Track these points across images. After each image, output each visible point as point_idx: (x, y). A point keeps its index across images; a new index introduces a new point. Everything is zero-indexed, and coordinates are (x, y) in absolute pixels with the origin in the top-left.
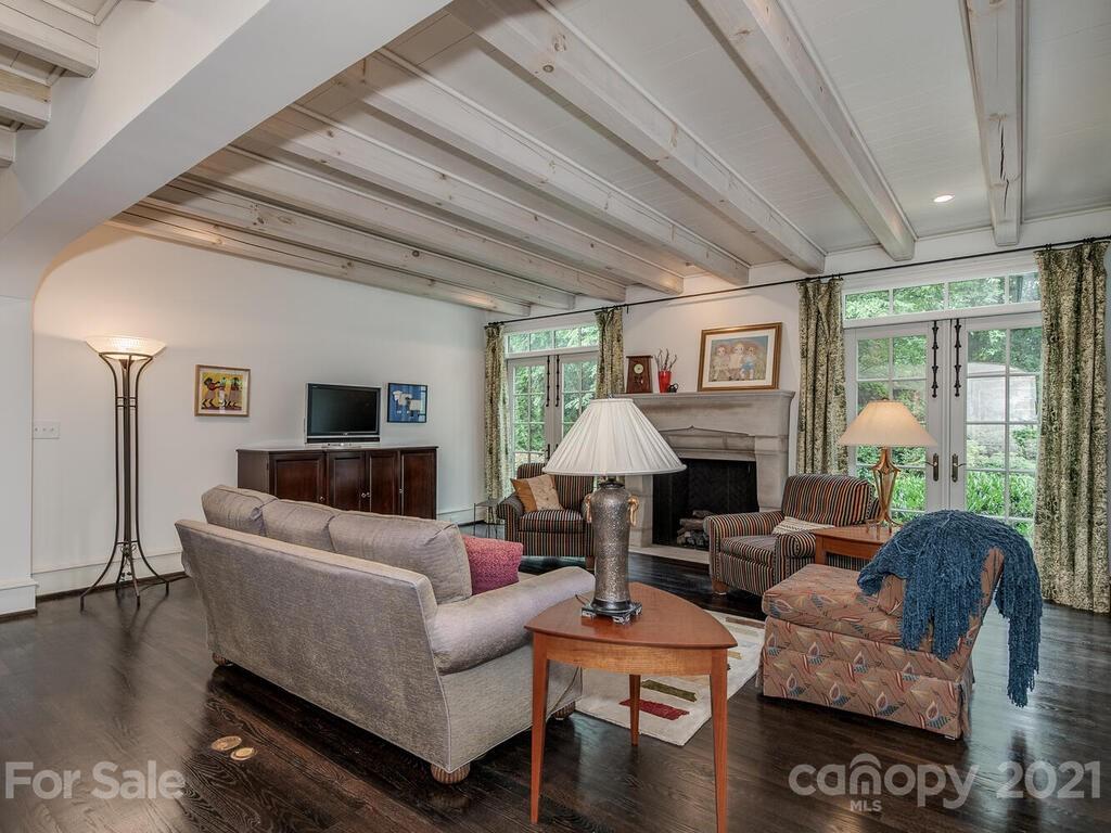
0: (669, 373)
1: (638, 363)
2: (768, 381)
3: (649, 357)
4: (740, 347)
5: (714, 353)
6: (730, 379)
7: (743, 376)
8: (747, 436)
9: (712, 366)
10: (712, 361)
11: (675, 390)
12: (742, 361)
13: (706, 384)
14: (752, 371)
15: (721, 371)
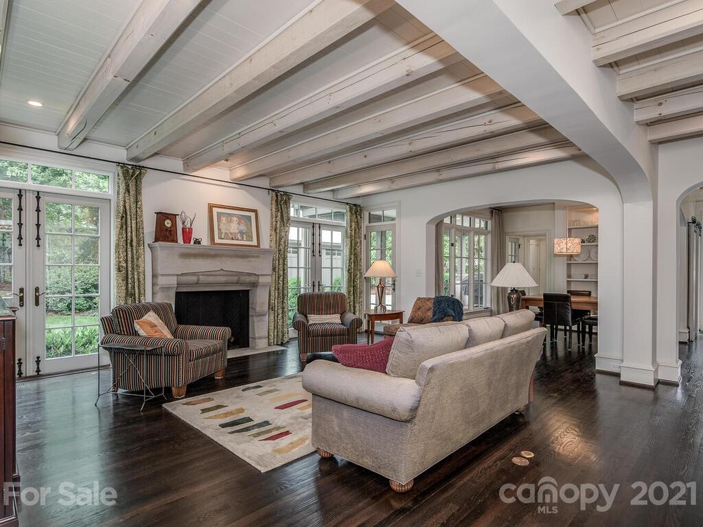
0: (191, 230)
1: (168, 218)
2: (255, 243)
3: (176, 215)
4: (235, 219)
5: (219, 221)
6: (232, 239)
7: (240, 238)
8: (255, 274)
9: (219, 229)
10: (219, 225)
11: (199, 243)
12: (238, 229)
13: (217, 240)
14: (244, 236)
15: (226, 233)
